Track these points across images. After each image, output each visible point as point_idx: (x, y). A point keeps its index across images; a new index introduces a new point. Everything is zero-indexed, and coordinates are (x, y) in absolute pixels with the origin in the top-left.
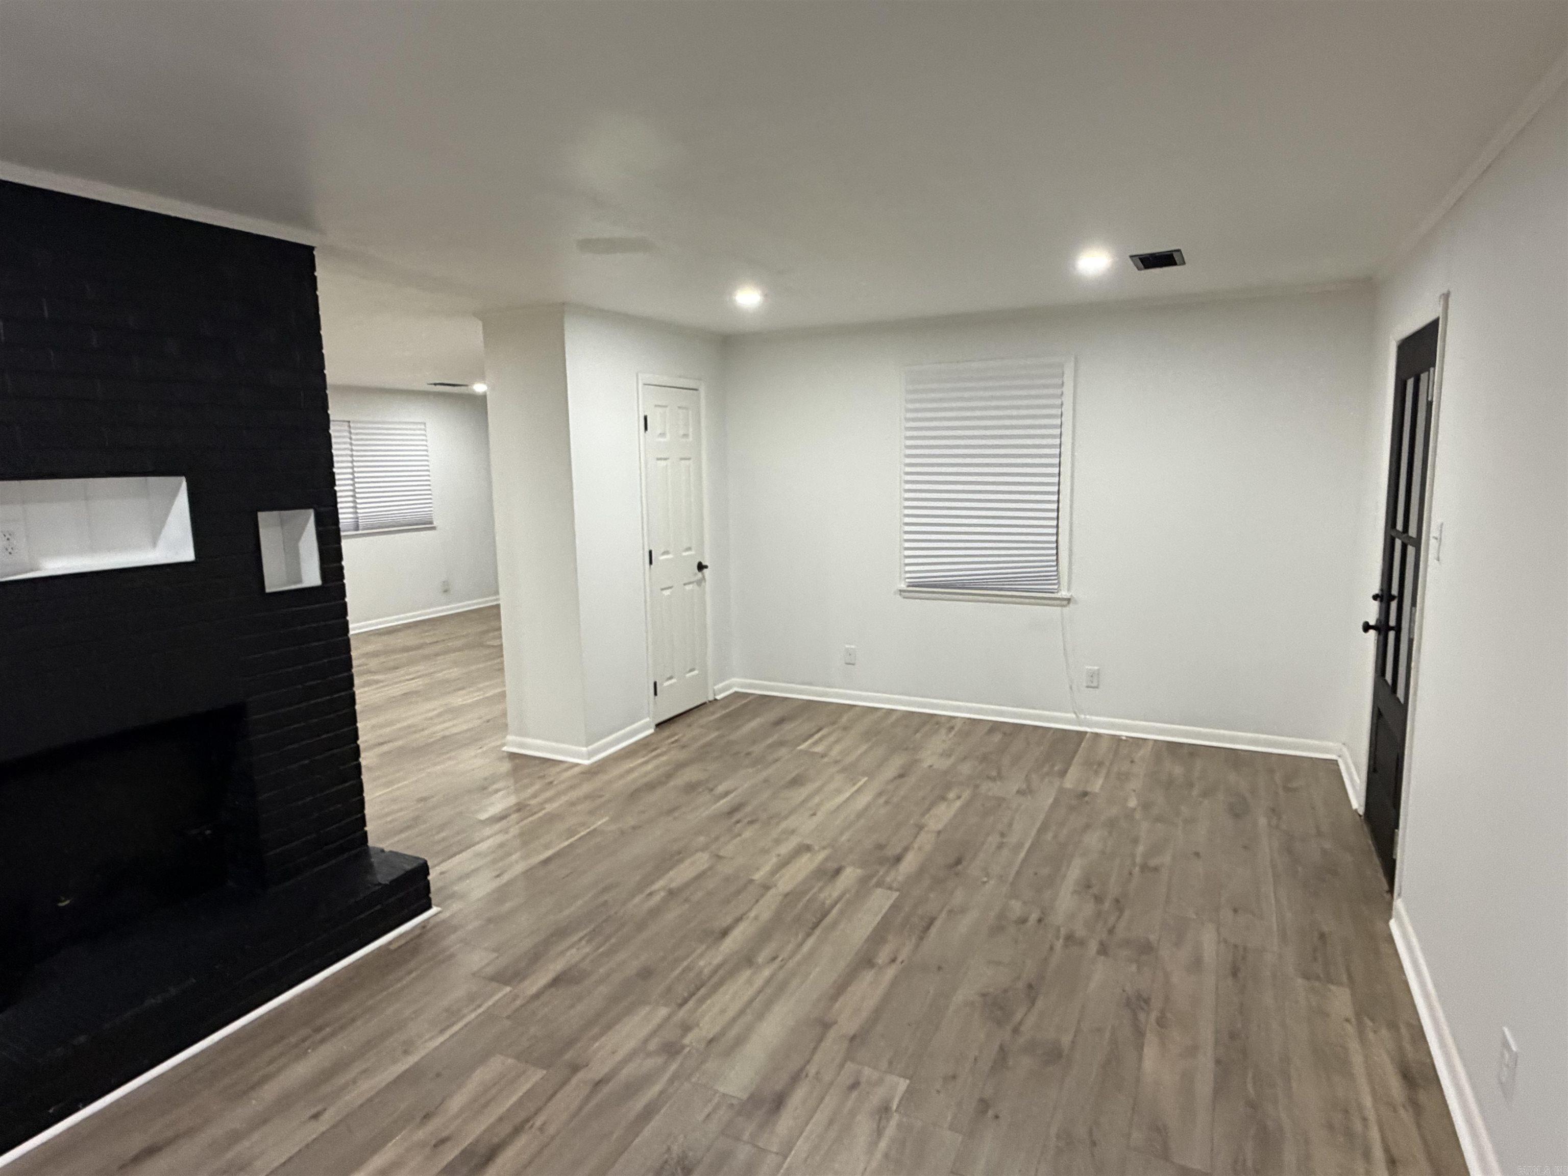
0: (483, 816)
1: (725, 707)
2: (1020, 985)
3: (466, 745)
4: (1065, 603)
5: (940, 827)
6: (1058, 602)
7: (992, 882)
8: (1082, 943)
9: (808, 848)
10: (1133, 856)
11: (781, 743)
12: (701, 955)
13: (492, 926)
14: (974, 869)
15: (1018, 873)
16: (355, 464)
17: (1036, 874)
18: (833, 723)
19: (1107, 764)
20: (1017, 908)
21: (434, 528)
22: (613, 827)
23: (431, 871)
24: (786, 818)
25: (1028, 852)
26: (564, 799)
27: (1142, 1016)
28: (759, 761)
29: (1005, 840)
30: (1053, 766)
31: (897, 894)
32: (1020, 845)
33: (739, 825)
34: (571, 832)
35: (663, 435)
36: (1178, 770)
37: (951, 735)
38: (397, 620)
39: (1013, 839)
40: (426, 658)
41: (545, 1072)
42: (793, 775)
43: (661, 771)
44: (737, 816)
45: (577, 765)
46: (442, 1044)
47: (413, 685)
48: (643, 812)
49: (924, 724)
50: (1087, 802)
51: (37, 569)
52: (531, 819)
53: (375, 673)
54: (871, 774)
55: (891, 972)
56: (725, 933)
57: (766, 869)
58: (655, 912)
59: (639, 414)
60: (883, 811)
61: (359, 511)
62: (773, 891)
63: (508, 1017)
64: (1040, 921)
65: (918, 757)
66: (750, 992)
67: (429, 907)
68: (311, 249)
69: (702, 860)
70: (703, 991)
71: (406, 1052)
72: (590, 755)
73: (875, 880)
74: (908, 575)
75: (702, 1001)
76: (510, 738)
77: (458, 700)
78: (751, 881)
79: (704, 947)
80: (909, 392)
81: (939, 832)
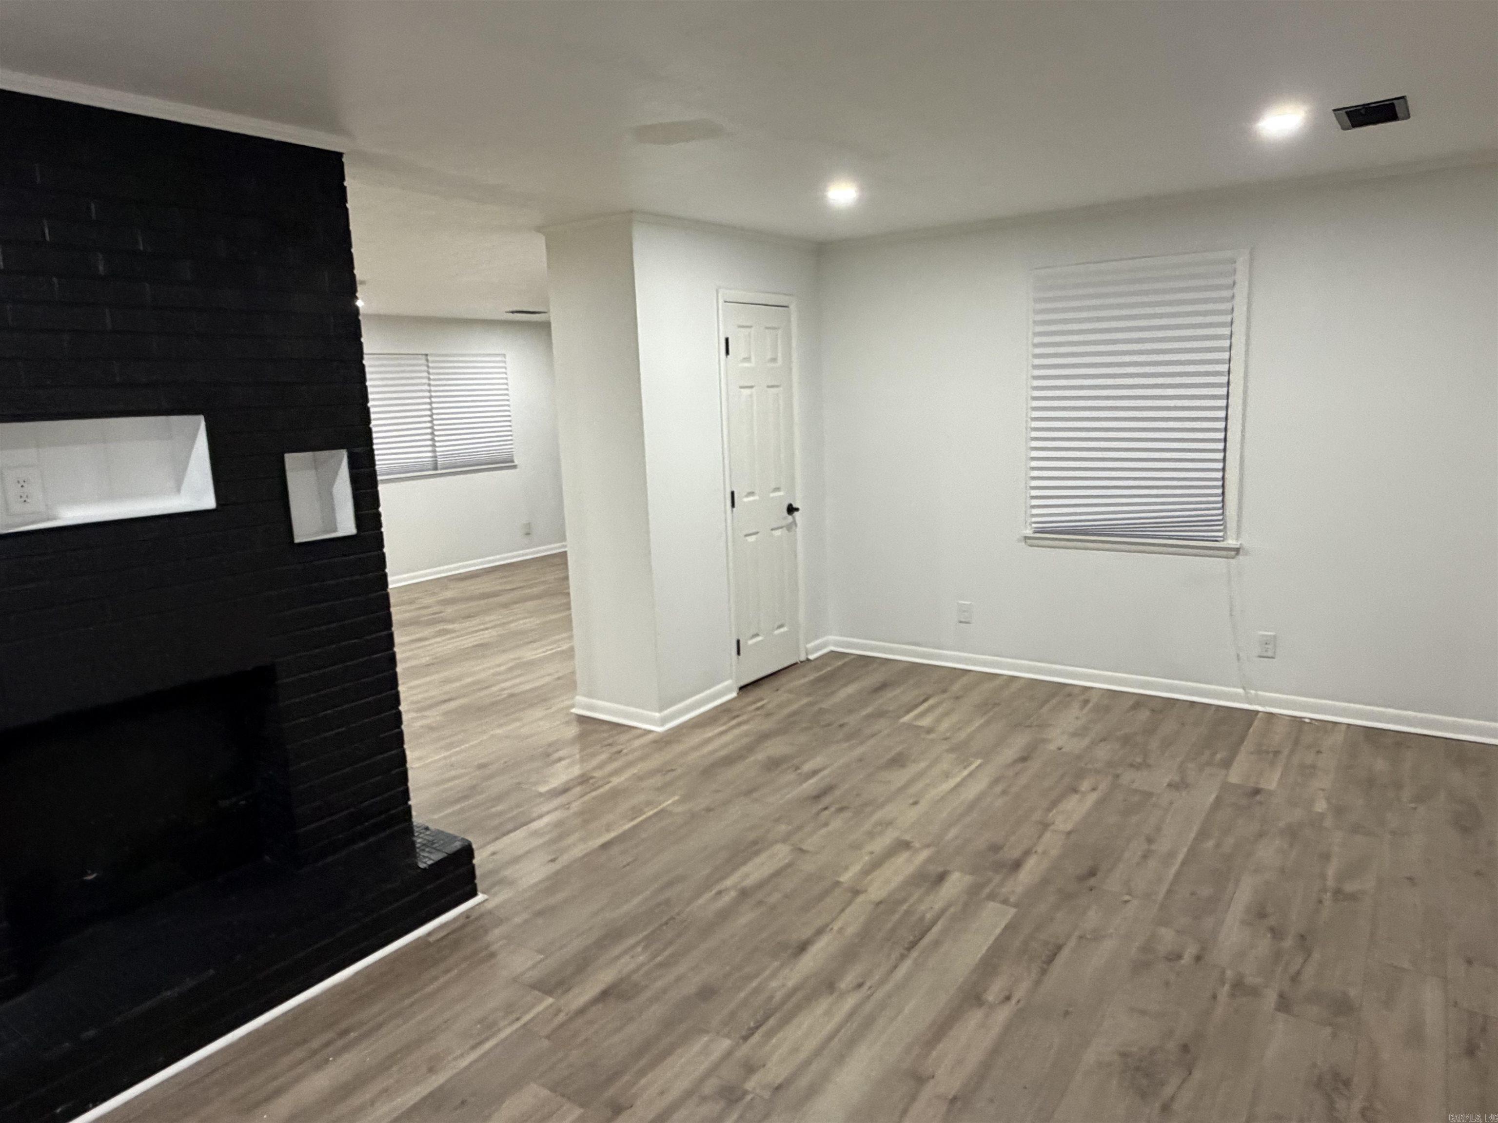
0: (543, 789)
1: (818, 669)
2: (1172, 1045)
3: (532, 705)
4: (1233, 553)
5: (1069, 827)
6: (1224, 553)
7: (1135, 902)
8: (1255, 992)
9: (904, 845)
10: (1323, 876)
11: (880, 714)
12: (773, 975)
13: (540, 921)
14: (1113, 883)
15: (1169, 892)
16: (433, 400)
17: (1193, 894)
18: (944, 691)
19: (1286, 752)
20: (1167, 935)
21: (515, 467)
22: (680, 809)
23: (476, 853)
24: (882, 805)
25: (1183, 864)
26: (634, 770)
27: (1341, 1104)
28: (854, 735)
29: (1153, 847)
30: (1214, 754)
31: (1012, 911)
32: (1172, 855)
33: (827, 812)
34: (636, 811)
35: (747, 359)
36: (1380, 765)
37: (1086, 710)
38: (482, 563)
39: (1163, 846)
40: (505, 606)
41: (582, 1110)
42: (893, 753)
43: (745, 740)
44: (826, 800)
45: (650, 732)
46: (471, 1064)
47: (486, 636)
48: (717, 791)
49: (1054, 695)
50: (1261, 803)
51: (55, 518)
52: (594, 794)
53: (452, 621)
54: (987, 754)
55: (1003, 1014)
56: (803, 947)
57: (856, 869)
58: (724, 915)
59: (719, 337)
60: (999, 803)
61: (438, 449)
62: (861, 898)
63: (548, 1037)
64: (1198, 958)
65: (1045, 736)
66: (830, 1027)
67: (473, 893)
68: (340, 155)
69: (781, 853)
70: (772, 1022)
71: (431, 1070)
72: (664, 721)
73: (987, 890)
74: (1034, 519)
75: (770, 1034)
76: (579, 698)
77: (529, 654)
78: (837, 884)
79: (776, 964)
80: (1037, 300)
81: (1069, 833)
